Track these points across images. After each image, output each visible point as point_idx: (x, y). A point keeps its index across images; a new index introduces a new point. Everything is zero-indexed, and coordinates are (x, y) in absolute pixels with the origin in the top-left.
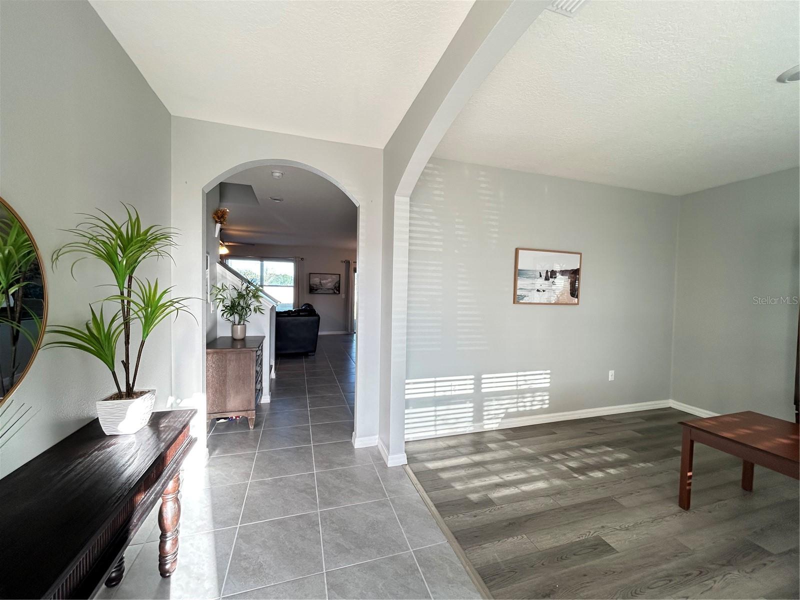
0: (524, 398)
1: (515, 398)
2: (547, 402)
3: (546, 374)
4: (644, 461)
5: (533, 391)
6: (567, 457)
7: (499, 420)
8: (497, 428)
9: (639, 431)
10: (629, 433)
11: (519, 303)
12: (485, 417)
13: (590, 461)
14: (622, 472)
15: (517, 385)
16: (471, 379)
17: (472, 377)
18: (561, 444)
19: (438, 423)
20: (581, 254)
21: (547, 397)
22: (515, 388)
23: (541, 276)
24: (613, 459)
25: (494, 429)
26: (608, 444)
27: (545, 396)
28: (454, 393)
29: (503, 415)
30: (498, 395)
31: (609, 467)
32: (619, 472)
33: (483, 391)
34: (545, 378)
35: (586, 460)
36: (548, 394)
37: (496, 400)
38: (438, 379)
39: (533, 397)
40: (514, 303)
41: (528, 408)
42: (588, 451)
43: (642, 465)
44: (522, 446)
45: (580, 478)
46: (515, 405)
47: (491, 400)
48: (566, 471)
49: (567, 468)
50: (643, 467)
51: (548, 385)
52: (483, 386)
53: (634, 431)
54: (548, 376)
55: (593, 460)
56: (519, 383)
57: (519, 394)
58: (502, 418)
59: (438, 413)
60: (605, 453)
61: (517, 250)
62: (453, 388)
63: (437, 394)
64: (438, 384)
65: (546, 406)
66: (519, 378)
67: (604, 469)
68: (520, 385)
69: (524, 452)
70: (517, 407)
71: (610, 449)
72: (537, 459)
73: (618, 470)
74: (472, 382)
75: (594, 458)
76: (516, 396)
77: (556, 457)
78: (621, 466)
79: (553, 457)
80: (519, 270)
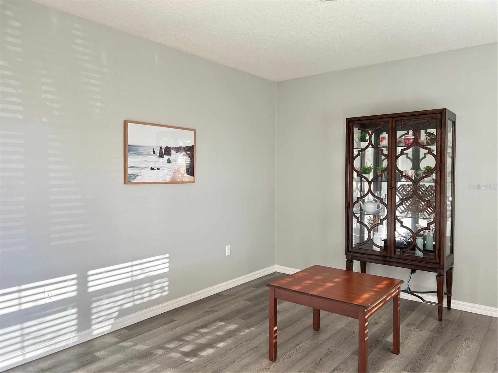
0: (142, 289)
1: (130, 292)
2: (166, 288)
3: (164, 258)
4: (249, 327)
5: (151, 279)
6: (182, 343)
7: (112, 321)
8: (109, 330)
9: (249, 300)
10: (241, 303)
11: (130, 183)
12: (94, 322)
13: (203, 341)
14: (230, 343)
15: (132, 276)
16: (72, 279)
17: (74, 276)
18: (178, 331)
19: (26, 343)
20: (195, 130)
21: (167, 284)
22: (129, 280)
23: (154, 153)
24: (225, 332)
25: (105, 333)
26: (222, 319)
27: (164, 282)
28: (48, 301)
29: (116, 314)
30: (108, 292)
31: (219, 342)
32: (227, 344)
33: (91, 290)
34: (164, 263)
35: (199, 341)
36: (167, 280)
37: (108, 298)
38: (23, 287)
39: (151, 286)
40: (125, 183)
41: (146, 300)
42: (204, 330)
43: (247, 331)
44: (136, 344)
45: (192, 361)
46: (131, 299)
47: (102, 299)
48: (179, 358)
49: (180, 355)
50: (248, 333)
51: (167, 270)
52: (90, 284)
53: (245, 300)
54: (167, 260)
55: (206, 338)
56: (135, 273)
57: (134, 286)
58: (116, 318)
59: (26, 331)
60: (218, 329)
61: (125, 123)
62: (47, 294)
63: (24, 307)
64: (24, 294)
65: (166, 293)
66: (135, 268)
67: (214, 345)
68: (136, 275)
69: (138, 350)
70: (133, 301)
71: (224, 323)
72: (151, 354)
73: (227, 342)
74: (74, 282)
75: (206, 337)
76: (131, 289)
77: (171, 346)
78: (230, 337)
79: (168, 346)
80: (128, 145)
